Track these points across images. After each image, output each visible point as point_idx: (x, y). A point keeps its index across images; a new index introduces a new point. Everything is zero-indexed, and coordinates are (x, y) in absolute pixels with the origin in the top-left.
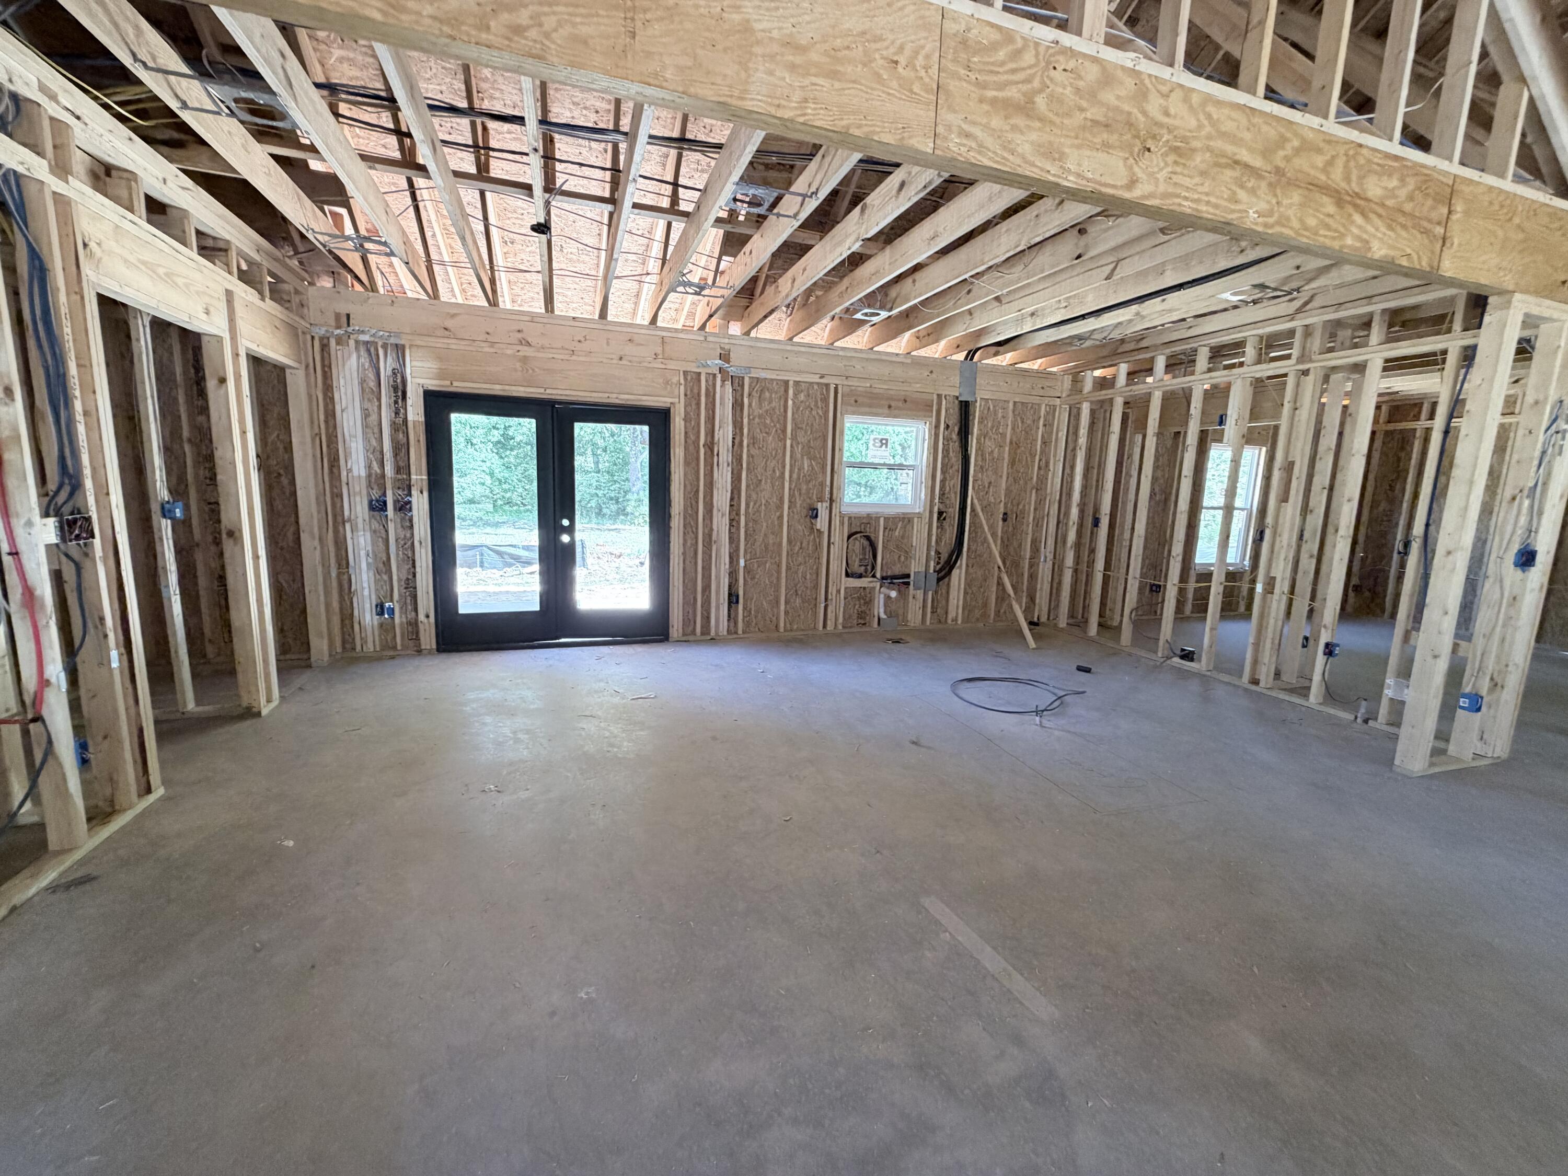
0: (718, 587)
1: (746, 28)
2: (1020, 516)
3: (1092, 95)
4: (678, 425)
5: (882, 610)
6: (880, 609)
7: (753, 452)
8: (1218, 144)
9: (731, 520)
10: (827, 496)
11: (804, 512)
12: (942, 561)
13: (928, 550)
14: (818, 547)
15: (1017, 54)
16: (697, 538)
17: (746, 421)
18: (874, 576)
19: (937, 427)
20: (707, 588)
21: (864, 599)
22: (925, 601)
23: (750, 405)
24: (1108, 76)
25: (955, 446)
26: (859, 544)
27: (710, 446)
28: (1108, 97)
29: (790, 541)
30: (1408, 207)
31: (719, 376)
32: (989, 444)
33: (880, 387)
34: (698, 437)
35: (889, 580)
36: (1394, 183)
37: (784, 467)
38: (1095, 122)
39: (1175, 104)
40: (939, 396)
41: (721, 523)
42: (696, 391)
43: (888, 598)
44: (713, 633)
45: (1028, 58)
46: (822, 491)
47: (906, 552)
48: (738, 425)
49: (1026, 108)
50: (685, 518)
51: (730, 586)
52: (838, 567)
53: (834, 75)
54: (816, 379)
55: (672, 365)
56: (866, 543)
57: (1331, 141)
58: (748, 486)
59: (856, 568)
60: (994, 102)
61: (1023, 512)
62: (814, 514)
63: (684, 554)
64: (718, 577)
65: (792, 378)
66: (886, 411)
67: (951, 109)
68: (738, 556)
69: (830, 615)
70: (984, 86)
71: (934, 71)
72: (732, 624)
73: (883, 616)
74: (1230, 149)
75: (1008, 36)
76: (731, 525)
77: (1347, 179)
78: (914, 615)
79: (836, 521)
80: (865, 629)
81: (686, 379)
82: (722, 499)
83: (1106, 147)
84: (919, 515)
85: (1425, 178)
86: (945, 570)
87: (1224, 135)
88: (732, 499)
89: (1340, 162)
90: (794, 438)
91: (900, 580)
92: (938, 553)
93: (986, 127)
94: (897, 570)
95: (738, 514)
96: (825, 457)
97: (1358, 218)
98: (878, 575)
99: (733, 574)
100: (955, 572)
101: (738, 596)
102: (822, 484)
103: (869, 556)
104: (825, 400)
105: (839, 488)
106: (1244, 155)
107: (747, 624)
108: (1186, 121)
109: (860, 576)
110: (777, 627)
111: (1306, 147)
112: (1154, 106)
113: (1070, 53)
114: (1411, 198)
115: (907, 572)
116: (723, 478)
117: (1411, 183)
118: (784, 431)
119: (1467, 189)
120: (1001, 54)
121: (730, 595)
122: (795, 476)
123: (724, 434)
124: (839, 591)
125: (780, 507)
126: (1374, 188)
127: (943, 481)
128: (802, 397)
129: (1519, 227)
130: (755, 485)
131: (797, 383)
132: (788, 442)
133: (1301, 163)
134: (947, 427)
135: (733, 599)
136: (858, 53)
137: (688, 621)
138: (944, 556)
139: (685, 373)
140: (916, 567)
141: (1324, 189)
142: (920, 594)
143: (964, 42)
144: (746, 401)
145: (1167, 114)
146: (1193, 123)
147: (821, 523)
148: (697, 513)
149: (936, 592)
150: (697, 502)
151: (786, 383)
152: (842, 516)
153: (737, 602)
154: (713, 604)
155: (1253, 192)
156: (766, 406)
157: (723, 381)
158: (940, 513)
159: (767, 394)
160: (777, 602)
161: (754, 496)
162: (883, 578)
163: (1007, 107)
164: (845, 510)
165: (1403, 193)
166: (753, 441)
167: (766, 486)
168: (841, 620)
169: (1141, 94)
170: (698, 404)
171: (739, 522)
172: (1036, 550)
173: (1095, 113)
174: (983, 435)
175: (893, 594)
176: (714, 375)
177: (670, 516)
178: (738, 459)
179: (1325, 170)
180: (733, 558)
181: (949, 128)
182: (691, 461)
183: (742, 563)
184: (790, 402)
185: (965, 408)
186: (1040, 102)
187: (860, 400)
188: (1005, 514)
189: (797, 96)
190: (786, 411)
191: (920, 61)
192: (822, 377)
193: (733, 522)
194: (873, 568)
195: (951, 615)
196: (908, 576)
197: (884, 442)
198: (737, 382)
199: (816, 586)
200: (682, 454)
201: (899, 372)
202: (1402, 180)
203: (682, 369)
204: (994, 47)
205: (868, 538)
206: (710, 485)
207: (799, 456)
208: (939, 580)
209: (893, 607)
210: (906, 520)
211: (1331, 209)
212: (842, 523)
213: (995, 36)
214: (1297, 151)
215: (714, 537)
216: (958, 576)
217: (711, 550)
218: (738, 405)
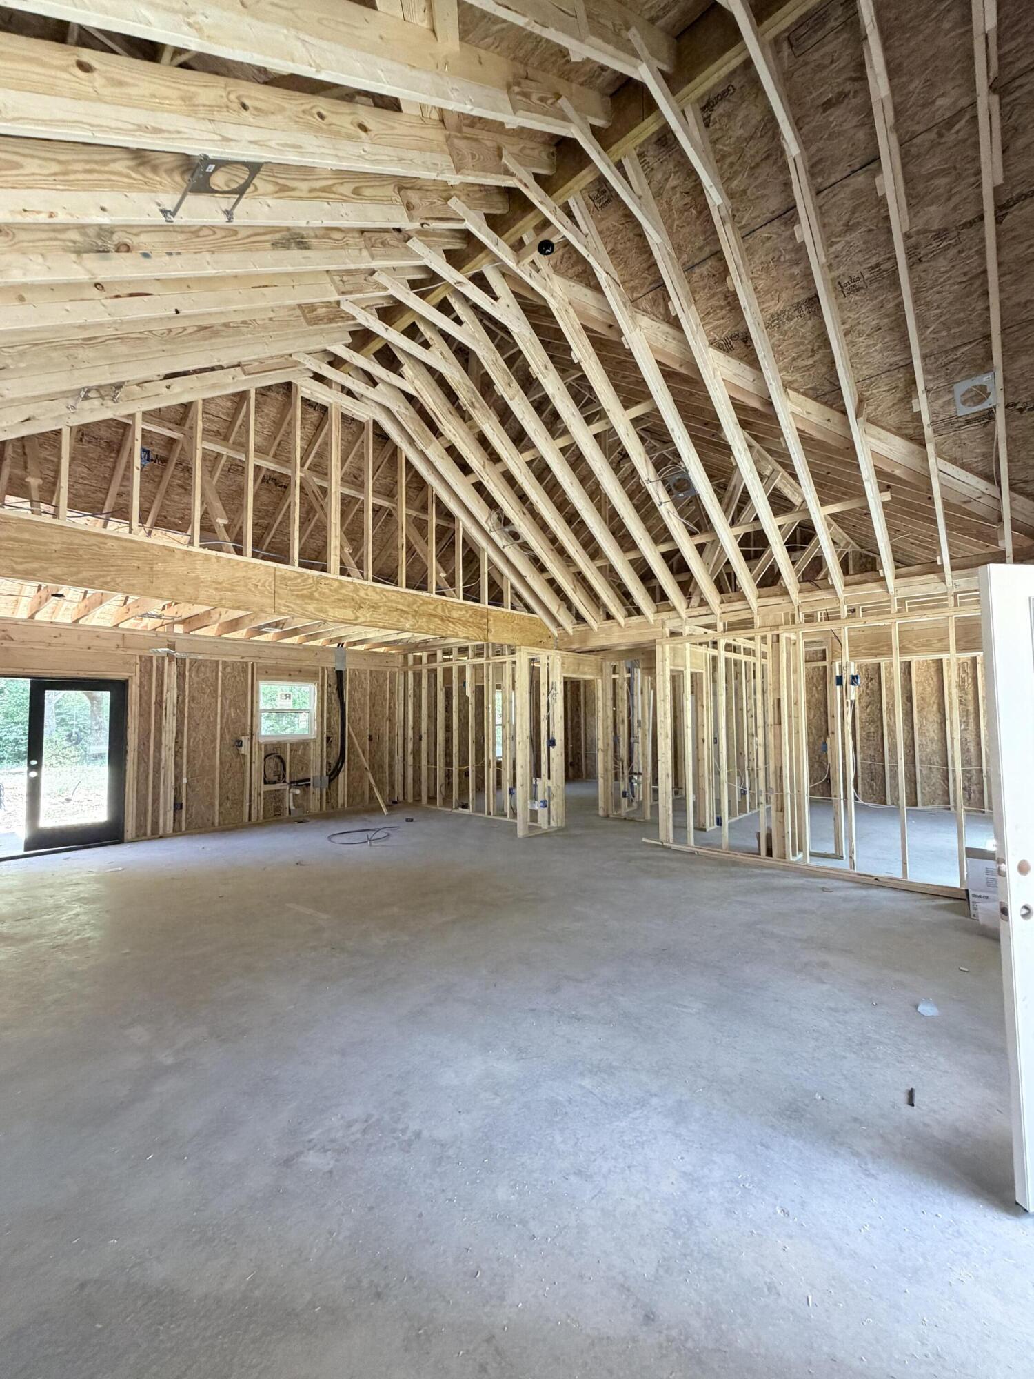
0: (166, 799)
1: (197, 577)
2: (380, 738)
3: (336, 591)
4: (134, 691)
5: (291, 804)
6: (289, 803)
7: (193, 705)
8: (389, 604)
9: (176, 752)
10: (249, 731)
11: (232, 743)
12: (332, 768)
13: (322, 761)
14: (242, 765)
15: (305, 580)
16: (148, 767)
17: (187, 686)
18: (285, 782)
19: (322, 686)
20: (156, 800)
21: (277, 797)
22: (321, 795)
23: (190, 676)
24: (342, 585)
25: (335, 697)
26: (272, 762)
27: (159, 704)
28: (343, 591)
29: (221, 763)
30: (471, 620)
31: (167, 660)
32: (357, 695)
33: (282, 663)
34: (150, 698)
35: (295, 783)
36: (463, 612)
37: (216, 714)
38: (339, 600)
39: (370, 592)
40: (323, 668)
41: (168, 755)
42: (148, 667)
43: (295, 795)
44: (161, 832)
45: (310, 581)
46: (245, 729)
47: (305, 766)
48: (181, 688)
49: (310, 597)
50: (139, 752)
51: (175, 798)
52: (257, 777)
53: (232, 590)
54: (238, 659)
55: (130, 652)
56: (278, 760)
57: (434, 600)
58: (189, 729)
59: (271, 777)
60: (297, 595)
61: (382, 734)
62: (239, 744)
63: (138, 778)
64: (165, 793)
65: (221, 659)
66: (288, 678)
67: (280, 598)
68: (182, 777)
69: (253, 811)
70: (292, 591)
71: (273, 587)
72: (177, 824)
73: (292, 808)
74: (394, 605)
75: (301, 575)
76: (176, 756)
77: (443, 611)
78: (314, 804)
79: (256, 749)
80: (279, 818)
81: (140, 660)
82: (168, 738)
83: (345, 607)
84: (314, 741)
85: (476, 611)
86: (334, 774)
87: (391, 601)
88: (177, 738)
89: (440, 607)
90: (223, 695)
91: (303, 783)
92: (328, 763)
93: (295, 604)
94: (301, 776)
95: (181, 747)
96: (246, 707)
97: (451, 625)
98: (288, 780)
99: (177, 789)
100: (341, 775)
101: (181, 805)
102: (245, 724)
103: (280, 769)
104: (245, 671)
105: (257, 726)
106: (400, 607)
107: (189, 824)
108: (375, 597)
109: (275, 782)
110: (213, 824)
111: (425, 603)
112: (362, 593)
113: (327, 578)
114: (471, 617)
115: (307, 777)
116: (170, 724)
117: (470, 612)
118: (216, 691)
119: (493, 613)
120: (299, 581)
121: (175, 804)
122: (224, 720)
123: (171, 696)
124: (259, 794)
125: (214, 740)
126: (455, 614)
127: (329, 719)
128: (229, 670)
129: (518, 624)
130: (194, 727)
131: (224, 662)
132: (219, 699)
133: (424, 608)
134: (329, 686)
135: (178, 807)
136: (242, 583)
137: (140, 826)
138: (333, 765)
139: (140, 657)
140: (313, 773)
141: (435, 616)
142: (318, 791)
143: (285, 578)
144: (187, 674)
145: (367, 595)
146: (378, 597)
147: (245, 750)
148: (149, 749)
149: (329, 788)
150: (148, 741)
151: (217, 662)
152: (260, 745)
153: (181, 808)
154: (161, 812)
155: (406, 618)
156: (202, 675)
157: (170, 662)
158: (328, 738)
159: (203, 669)
160: (212, 805)
161: (194, 734)
162: (291, 782)
163: (303, 597)
164: (262, 740)
165: (468, 615)
166: (192, 699)
167: (202, 727)
168: (261, 813)
169: (356, 590)
170: (151, 676)
171: (182, 753)
172: (392, 757)
173: (340, 597)
174: (352, 690)
175: (298, 792)
176: (163, 658)
177: (127, 752)
178: (181, 711)
179: (434, 610)
180: (178, 778)
181: (280, 604)
182: (144, 714)
183: (185, 781)
184: (220, 674)
185: (340, 675)
186: (316, 595)
187: (269, 671)
188: (370, 736)
189: (218, 598)
190: (217, 679)
191: (267, 584)
192: (242, 658)
193: (178, 753)
194: (284, 776)
195: (340, 801)
196: (309, 780)
197: (288, 696)
198: (181, 663)
199: (242, 793)
200: (137, 710)
201: (294, 654)
202: (467, 611)
203: (138, 654)
204: (296, 578)
205: (279, 757)
206: (159, 730)
207: (227, 708)
208: (330, 781)
209: (300, 801)
210: (305, 744)
211: (440, 622)
212: (260, 749)
213: (296, 575)
214: (422, 605)
215: (163, 764)
216: (343, 777)
217: (160, 774)
218: (181, 675)
